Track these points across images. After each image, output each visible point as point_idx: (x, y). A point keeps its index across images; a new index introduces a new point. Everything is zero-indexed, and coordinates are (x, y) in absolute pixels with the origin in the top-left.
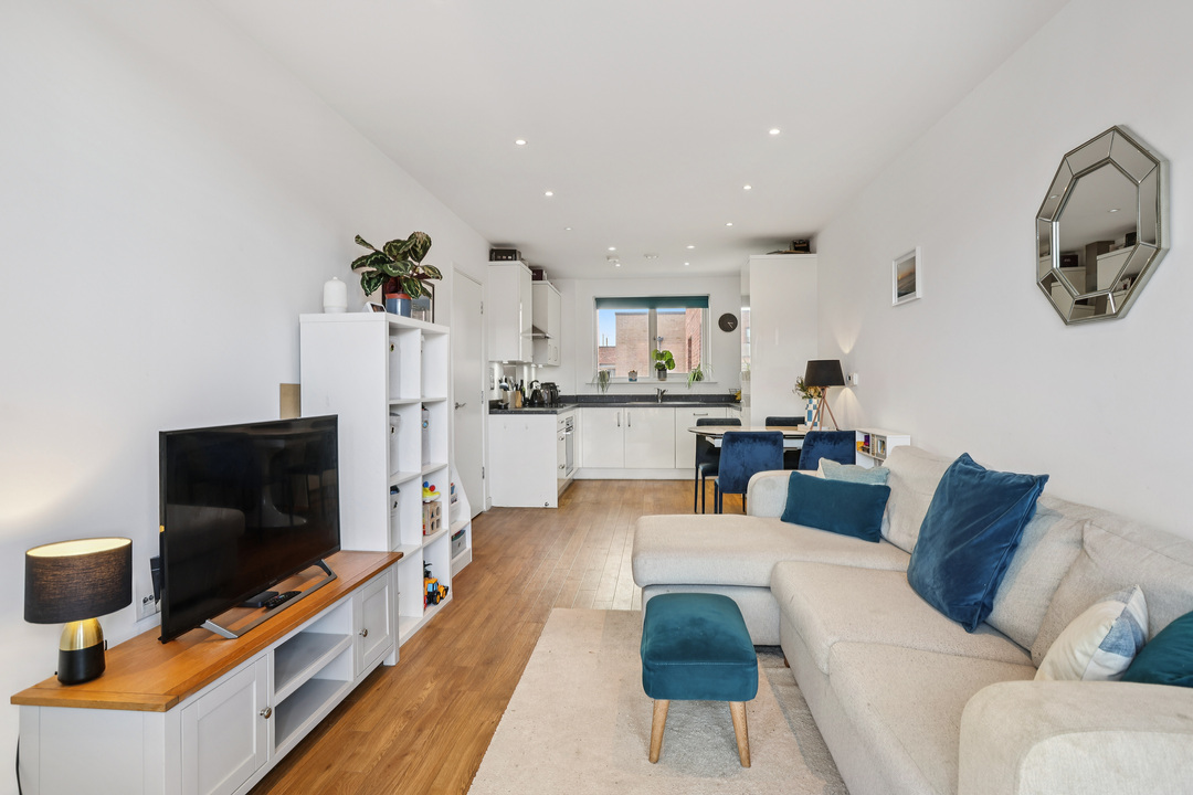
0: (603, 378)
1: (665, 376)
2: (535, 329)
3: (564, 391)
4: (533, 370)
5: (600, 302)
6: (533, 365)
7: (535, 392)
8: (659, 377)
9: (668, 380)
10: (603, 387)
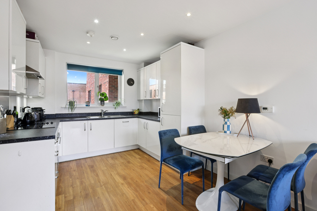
0: (71, 104)
1: (104, 104)
2: (28, 68)
3: (47, 111)
4: (25, 100)
5: (70, 66)
6: (25, 96)
7: (27, 115)
8: (101, 104)
9: (105, 106)
10: (72, 109)
